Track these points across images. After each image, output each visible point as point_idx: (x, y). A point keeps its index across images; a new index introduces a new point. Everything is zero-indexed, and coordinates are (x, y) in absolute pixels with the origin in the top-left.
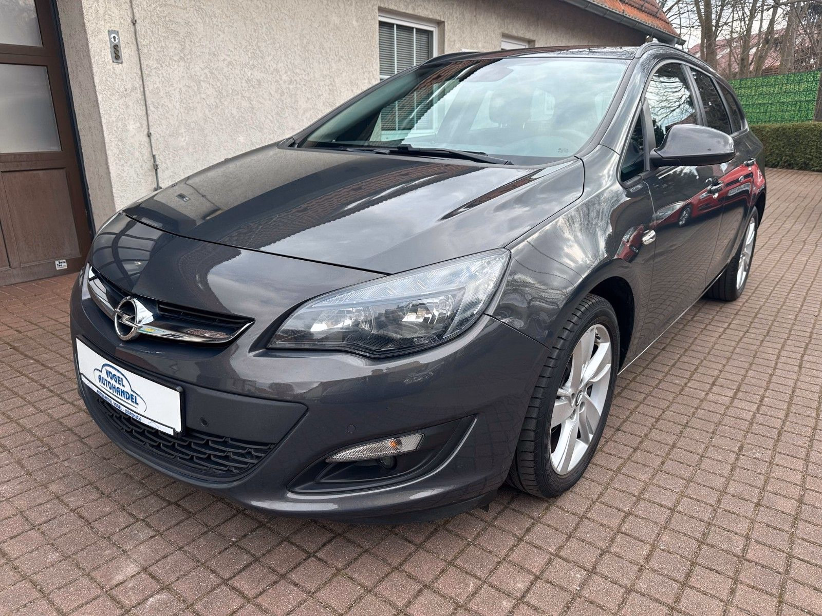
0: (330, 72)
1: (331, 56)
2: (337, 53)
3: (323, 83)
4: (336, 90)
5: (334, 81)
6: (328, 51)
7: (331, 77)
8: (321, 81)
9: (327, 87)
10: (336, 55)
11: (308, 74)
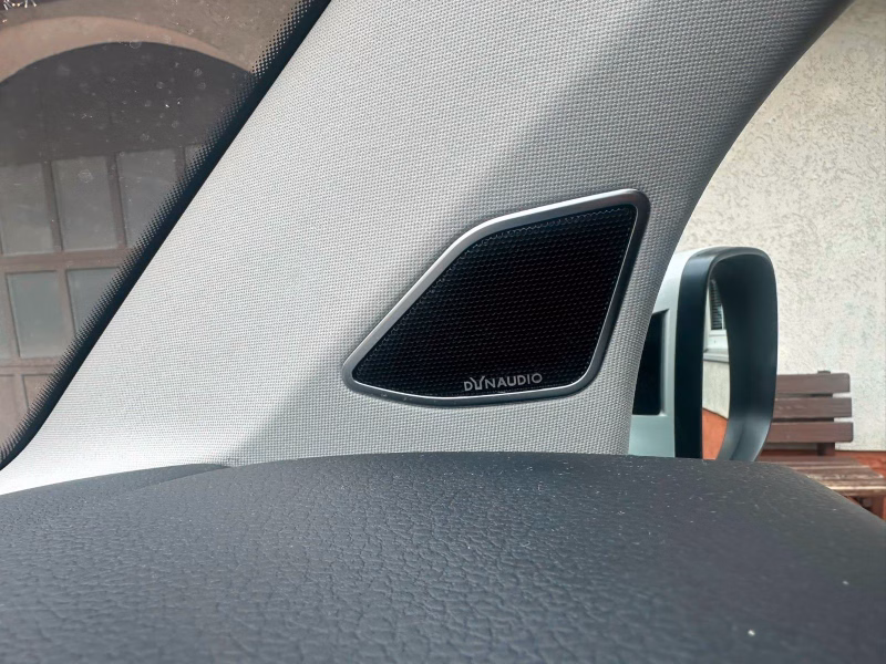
0: (800, 209)
1: (807, 175)
2: (828, 165)
3: (775, 231)
4: (816, 243)
5: (810, 223)
6: (800, 164)
7: (802, 219)
8: (770, 228)
9: (785, 240)
10: (827, 170)
11: (732, 218)
